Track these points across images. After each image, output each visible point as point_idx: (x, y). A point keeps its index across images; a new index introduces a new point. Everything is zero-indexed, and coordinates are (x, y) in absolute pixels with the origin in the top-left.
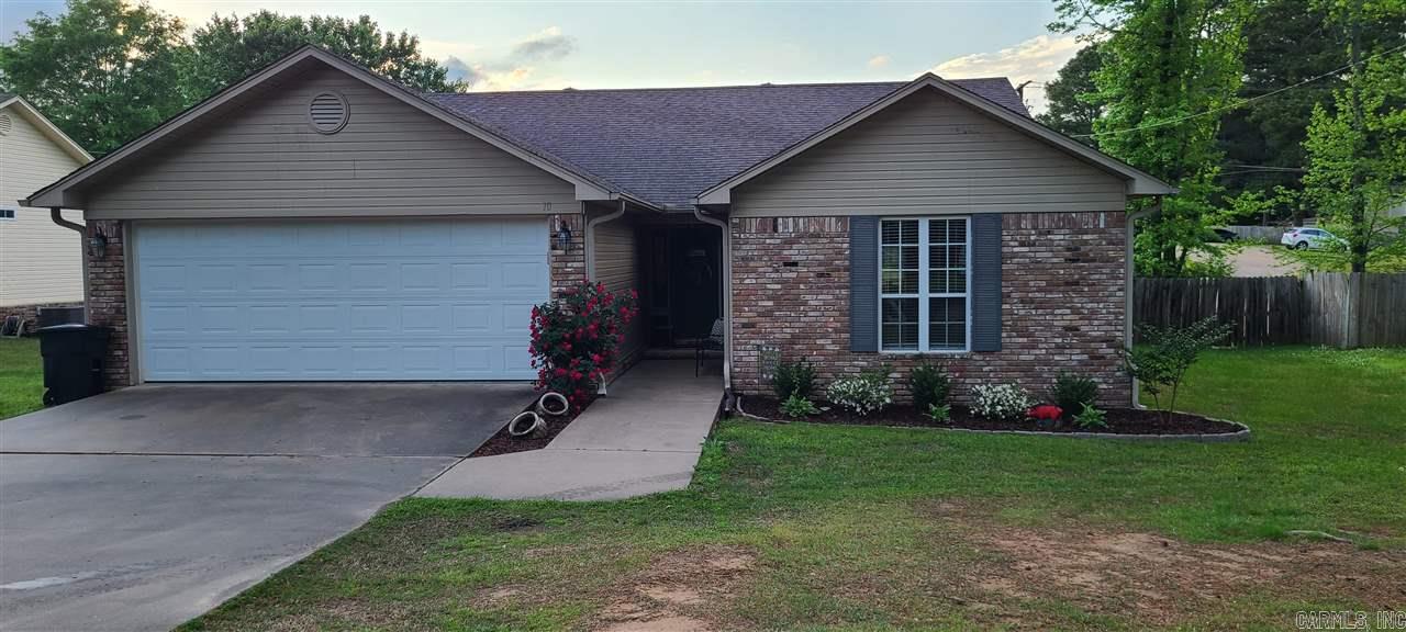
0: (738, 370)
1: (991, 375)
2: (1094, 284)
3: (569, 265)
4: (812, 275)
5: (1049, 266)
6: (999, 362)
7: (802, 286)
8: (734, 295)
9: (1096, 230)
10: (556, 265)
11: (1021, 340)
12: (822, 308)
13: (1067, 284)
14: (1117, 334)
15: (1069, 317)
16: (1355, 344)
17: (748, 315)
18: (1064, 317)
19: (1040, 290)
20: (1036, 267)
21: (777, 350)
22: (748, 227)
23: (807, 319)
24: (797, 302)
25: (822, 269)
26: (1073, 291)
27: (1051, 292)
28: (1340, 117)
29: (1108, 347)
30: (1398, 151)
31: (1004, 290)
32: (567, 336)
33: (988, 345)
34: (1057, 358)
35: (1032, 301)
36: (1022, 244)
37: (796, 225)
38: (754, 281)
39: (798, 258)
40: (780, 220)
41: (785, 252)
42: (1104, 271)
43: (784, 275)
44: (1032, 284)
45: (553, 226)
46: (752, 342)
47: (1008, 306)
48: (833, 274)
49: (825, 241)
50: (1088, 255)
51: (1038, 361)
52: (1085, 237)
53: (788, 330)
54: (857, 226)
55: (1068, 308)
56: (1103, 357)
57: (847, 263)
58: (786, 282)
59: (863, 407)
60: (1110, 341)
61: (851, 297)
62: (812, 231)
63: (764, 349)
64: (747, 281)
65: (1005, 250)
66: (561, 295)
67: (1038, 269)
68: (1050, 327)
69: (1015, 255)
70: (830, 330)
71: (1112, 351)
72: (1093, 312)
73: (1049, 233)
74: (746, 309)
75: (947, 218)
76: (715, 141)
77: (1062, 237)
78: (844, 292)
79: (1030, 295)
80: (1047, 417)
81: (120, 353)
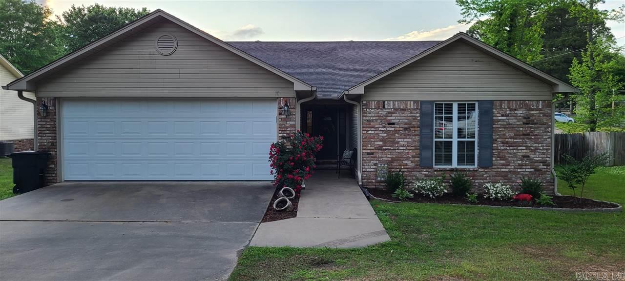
0: (364, 175)
1: (488, 178)
2: (537, 135)
3: (288, 123)
4: (401, 129)
5: (515, 126)
6: (491, 173)
7: (396, 135)
8: (363, 139)
9: (538, 109)
10: (281, 123)
11: (502, 162)
12: (406, 145)
13: (524, 135)
14: (547, 159)
15: (525, 151)
16: (612, 164)
17: (370, 148)
18: (522, 151)
19: (511, 138)
20: (509, 127)
21: (386, 166)
22: (370, 106)
23: (399, 151)
24: (394, 143)
25: (406, 126)
26: (527, 138)
27: (516, 139)
28: (584, 64)
29: (543, 165)
30: (609, 79)
31: (494, 138)
32: (291, 158)
33: (486, 163)
34: (519, 170)
35: (507, 143)
36: (503, 115)
37: (394, 105)
38: (373, 132)
39: (395, 121)
40: (386, 102)
41: (389, 118)
42: (541, 129)
43: (388, 129)
44: (507, 134)
45: (280, 103)
46: (372, 162)
47: (496, 145)
48: (412, 129)
49: (408, 113)
50: (534, 121)
51: (510, 172)
52: (532, 112)
53: (390, 156)
54: (424, 106)
55: (524, 146)
56: (540, 170)
57: (419, 123)
58: (389, 133)
59: (433, 194)
60: (544, 163)
61: (420, 141)
62: (402, 107)
63: (379, 165)
64: (370, 132)
65: (495, 118)
66: (283, 138)
67: (510, 127)
68: (516, 155)
69: (499, 121)
70: (410, 156)
71: (545, 167)
72: (536, 148)
73: (515, 110)
74: (369, 145)
75: (466, 102)
76: (334, 66)
77: (521, 112)
78: (417, 138)
79: (506, 140)
80: (525, 199)
81: (53, 166)
